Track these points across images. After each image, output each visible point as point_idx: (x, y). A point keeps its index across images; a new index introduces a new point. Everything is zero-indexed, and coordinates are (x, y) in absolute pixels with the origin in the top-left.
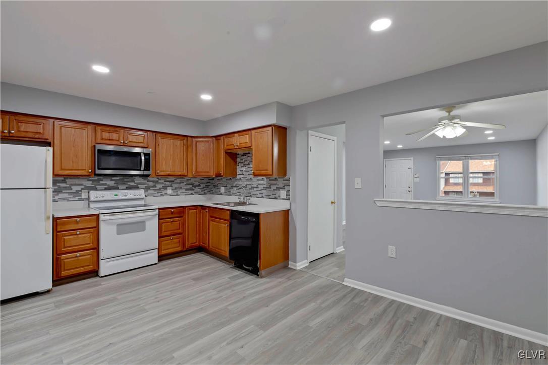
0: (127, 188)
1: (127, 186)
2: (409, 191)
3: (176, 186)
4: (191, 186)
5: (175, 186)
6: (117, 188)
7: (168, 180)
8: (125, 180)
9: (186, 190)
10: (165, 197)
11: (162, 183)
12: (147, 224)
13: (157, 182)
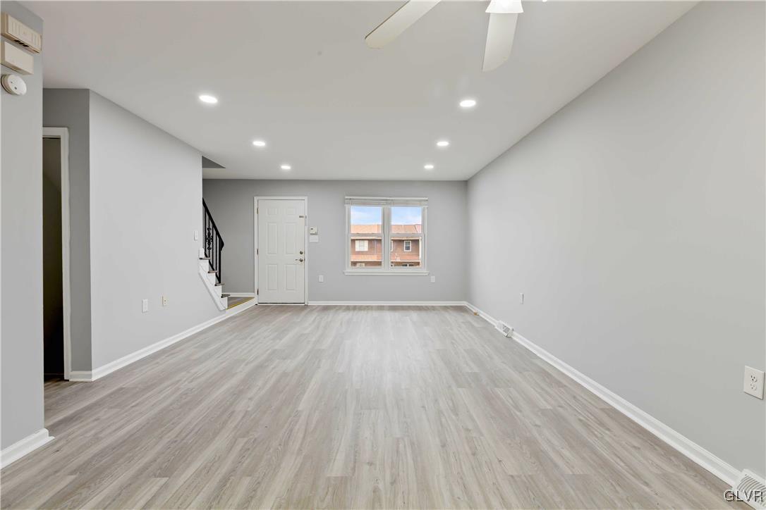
2: (301, 261)
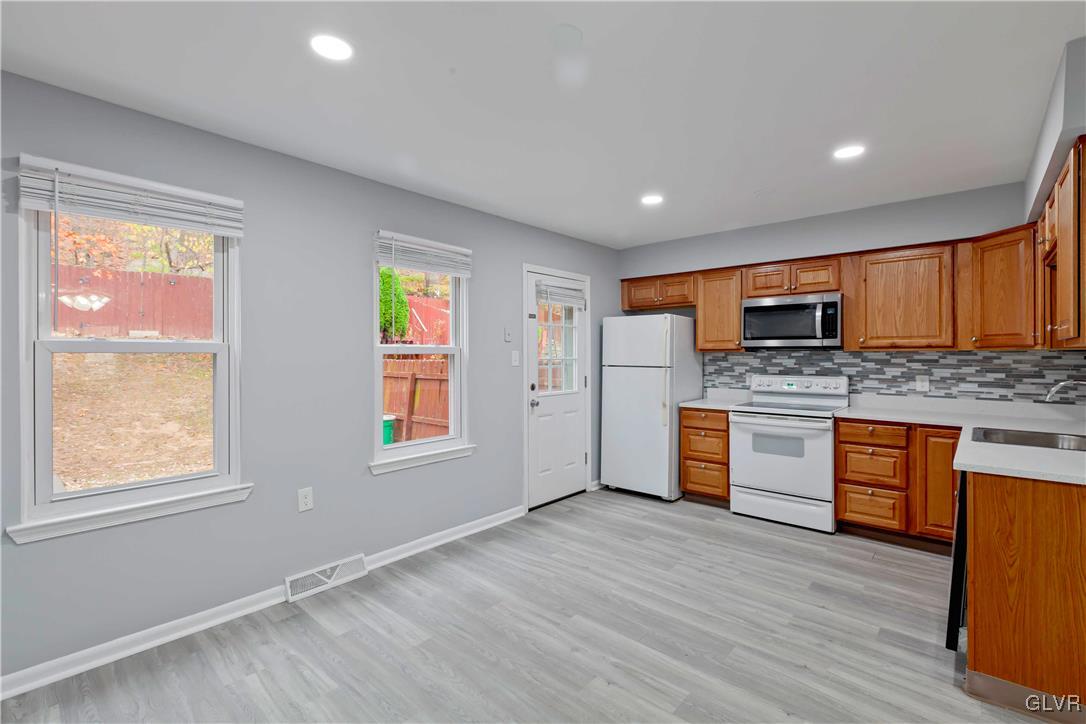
0: (818, 374)
1: (818, 369)
3: (947, 373)
4: (1003, 376)
5: (938, 373)
6: (800, 373)
7: (916, 357)
8: (815, 357)
9: (981, 384)
10: (912, 399)
11: (902, 365)
12: (808, 444)
13: (887, 363)
